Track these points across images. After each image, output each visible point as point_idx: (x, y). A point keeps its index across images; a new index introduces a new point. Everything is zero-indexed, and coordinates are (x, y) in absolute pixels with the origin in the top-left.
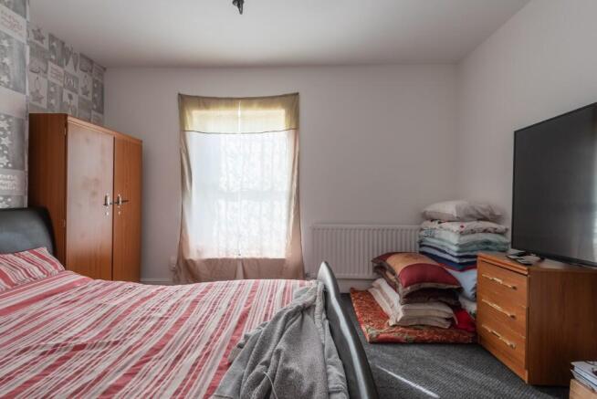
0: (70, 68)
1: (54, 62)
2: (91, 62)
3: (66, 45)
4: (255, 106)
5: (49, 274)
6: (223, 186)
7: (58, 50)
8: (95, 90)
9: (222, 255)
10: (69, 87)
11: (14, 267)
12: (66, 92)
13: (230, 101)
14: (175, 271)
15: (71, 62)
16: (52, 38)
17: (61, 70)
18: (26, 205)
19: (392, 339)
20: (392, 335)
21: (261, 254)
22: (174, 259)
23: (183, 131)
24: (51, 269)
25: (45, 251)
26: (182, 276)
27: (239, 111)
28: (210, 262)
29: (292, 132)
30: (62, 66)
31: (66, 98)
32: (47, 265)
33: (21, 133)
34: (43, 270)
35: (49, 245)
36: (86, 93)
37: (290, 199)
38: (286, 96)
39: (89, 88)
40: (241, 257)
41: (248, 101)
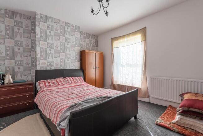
0: (90, 39)
1: (87, 38)
2: (95, 35)
3: (90, 34)
4: (131, 36)
5: (78, 82)
6: (122, 63)
7: (88, 36)
8: (96, 42)
9: (121, 84)
10: (90, 43)
11: (76, 79)
12: (90, 44)
13: (123, 36)
14: (111, 86)
15: (91, 37)
16: (87, 33)
17: (88, 40)
18: (80, 68)
19: (167, 126)
20: (167, 125)
21: (133, 85)
22: (111, 83)
23: (112, 48)
24: (81, 81)
25: (82, 77)
26: (112, 88)
27: (126, 39)
28: (119, 85)
29: (144, 42)
30: (89, 39)
31: (90, 46)
32: (81, 80)
33: (79, 55)
34: (80, 81)
35: (83, 76)
36: (94, 43)
37: (143, 67)
38: (141, 29)
39: (95, 42)
40: (126, 85)
41: (129, 35)
